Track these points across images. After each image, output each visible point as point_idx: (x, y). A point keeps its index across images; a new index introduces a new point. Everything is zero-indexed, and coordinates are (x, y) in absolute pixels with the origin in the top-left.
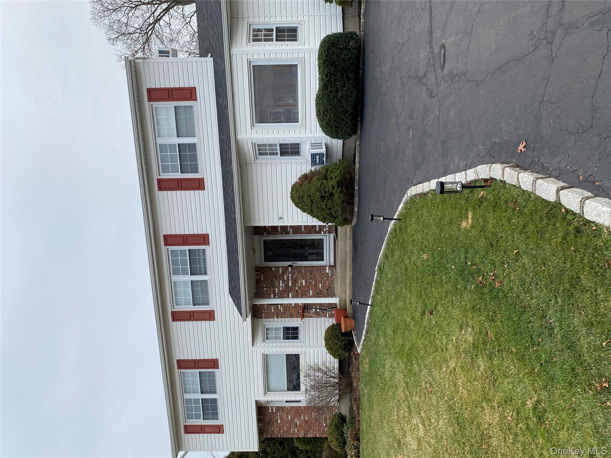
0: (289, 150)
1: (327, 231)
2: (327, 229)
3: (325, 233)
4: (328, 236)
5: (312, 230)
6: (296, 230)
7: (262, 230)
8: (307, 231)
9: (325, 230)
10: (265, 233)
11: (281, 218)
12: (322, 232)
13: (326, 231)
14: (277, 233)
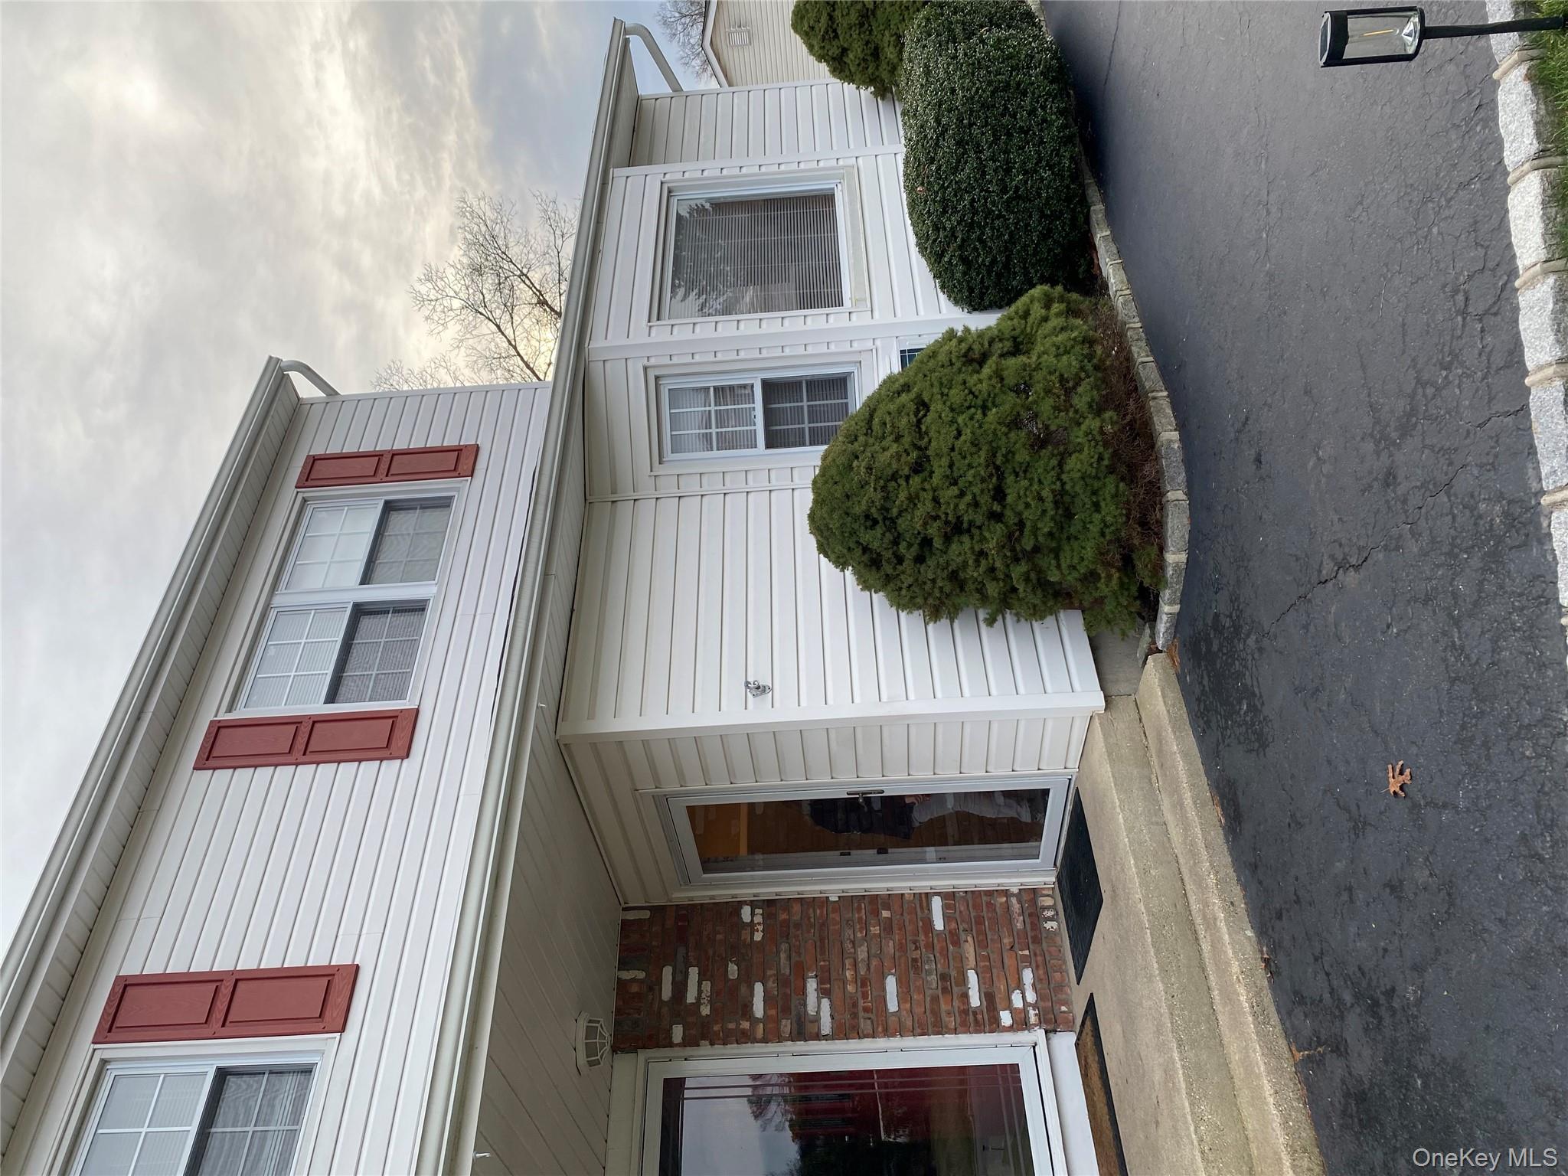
0: (805, 404)
1: (1035, 1006)
2: (1031, 997)
3: (1021, 1023)
4: (1042, 1050)
5: (944, 1007)
6: (855, 1005)
7: (665, 1010)
8: (918, 1010)
9: (1017, 1001)
10: (678, 1033)
11: (760, 689)
12: (1006, 1018)
13: (1025, 1010)
14: (745, 1025)
